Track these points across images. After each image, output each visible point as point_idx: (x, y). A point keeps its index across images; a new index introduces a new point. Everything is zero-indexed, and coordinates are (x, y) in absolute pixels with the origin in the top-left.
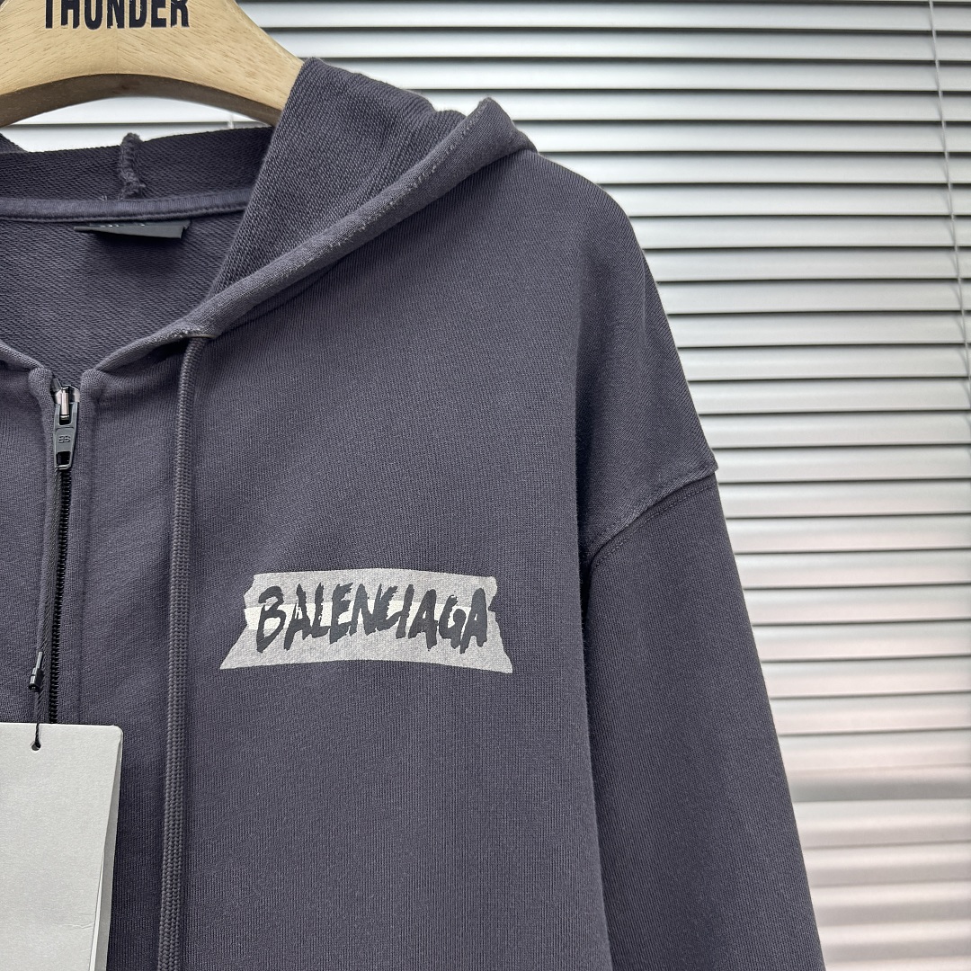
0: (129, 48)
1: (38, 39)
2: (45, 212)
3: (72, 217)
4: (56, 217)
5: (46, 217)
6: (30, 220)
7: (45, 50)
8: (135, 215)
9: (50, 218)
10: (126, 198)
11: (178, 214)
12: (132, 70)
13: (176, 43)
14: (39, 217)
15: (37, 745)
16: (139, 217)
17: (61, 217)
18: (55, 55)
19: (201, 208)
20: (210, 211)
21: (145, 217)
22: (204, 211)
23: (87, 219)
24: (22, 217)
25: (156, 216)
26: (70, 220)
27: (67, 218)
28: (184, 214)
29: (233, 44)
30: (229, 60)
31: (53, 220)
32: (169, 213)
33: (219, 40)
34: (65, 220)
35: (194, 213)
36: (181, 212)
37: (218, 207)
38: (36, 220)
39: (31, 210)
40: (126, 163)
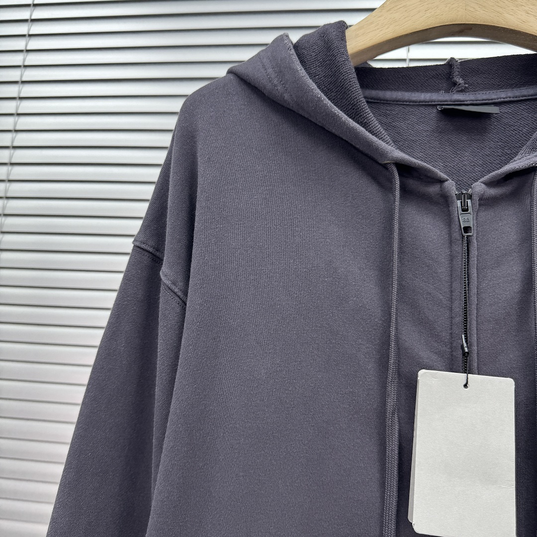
0: (472, 9)
1: (422, 5)
2: (414, 99)
3: (428, 102)
4: (420, 102)
5: (414, 102)
6: (405, 103)
7: (426, 11)
8: (464, 101)
9: (416, 102)
10: (456, 92)
11: (487, 101)
12: (473, 22)
13: (498, 6)
14: (410, 102)
15: (466, 386)
16: (466, 103)
17: (422, 102)
18: (431, 14)
19: (501, 98)
20: (506, 100)
21: (469, 102)
22: (502, 100)
23: (437, 103)
24: (400, 102)
25: (475, 102)
26: (427, 103)
27: (426, 102)
28: (490, 101)
29: (532, 7)
30: (529, 15)
31: (418, 104)
32: (483, 100)
33: (523, 4)
34: (424, 103)
35: (496, 101)
36: (489, 100)
37: (510, 98)
38: (408, 103)
39: (406, 98)
40: (457, 73)
